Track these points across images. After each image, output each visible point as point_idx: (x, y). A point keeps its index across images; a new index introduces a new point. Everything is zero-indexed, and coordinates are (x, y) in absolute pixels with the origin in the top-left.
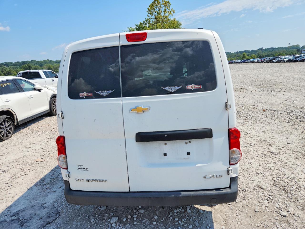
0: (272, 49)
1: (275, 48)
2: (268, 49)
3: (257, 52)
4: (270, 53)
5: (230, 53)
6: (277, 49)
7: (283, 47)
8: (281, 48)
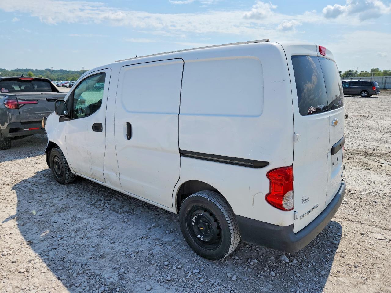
0: (61, 71)
1: (66, 71)
2: (58, 71)
3: (45, 73)
4: (60, 76)
5: (5, 69)
6: (69, 72)
7: (74, 71)
8: (72, 71)
